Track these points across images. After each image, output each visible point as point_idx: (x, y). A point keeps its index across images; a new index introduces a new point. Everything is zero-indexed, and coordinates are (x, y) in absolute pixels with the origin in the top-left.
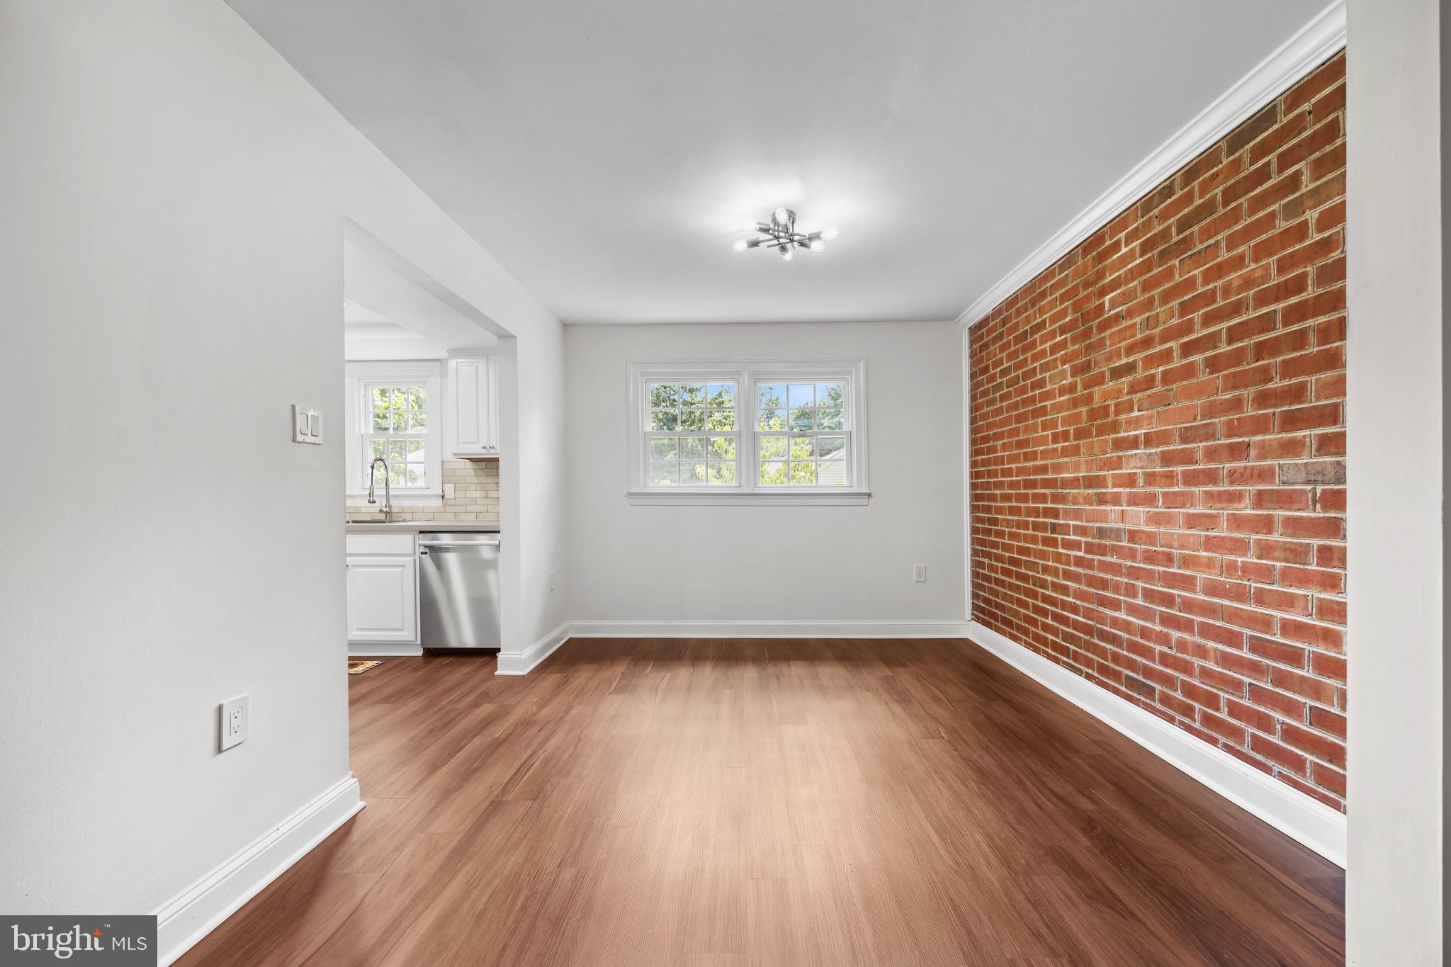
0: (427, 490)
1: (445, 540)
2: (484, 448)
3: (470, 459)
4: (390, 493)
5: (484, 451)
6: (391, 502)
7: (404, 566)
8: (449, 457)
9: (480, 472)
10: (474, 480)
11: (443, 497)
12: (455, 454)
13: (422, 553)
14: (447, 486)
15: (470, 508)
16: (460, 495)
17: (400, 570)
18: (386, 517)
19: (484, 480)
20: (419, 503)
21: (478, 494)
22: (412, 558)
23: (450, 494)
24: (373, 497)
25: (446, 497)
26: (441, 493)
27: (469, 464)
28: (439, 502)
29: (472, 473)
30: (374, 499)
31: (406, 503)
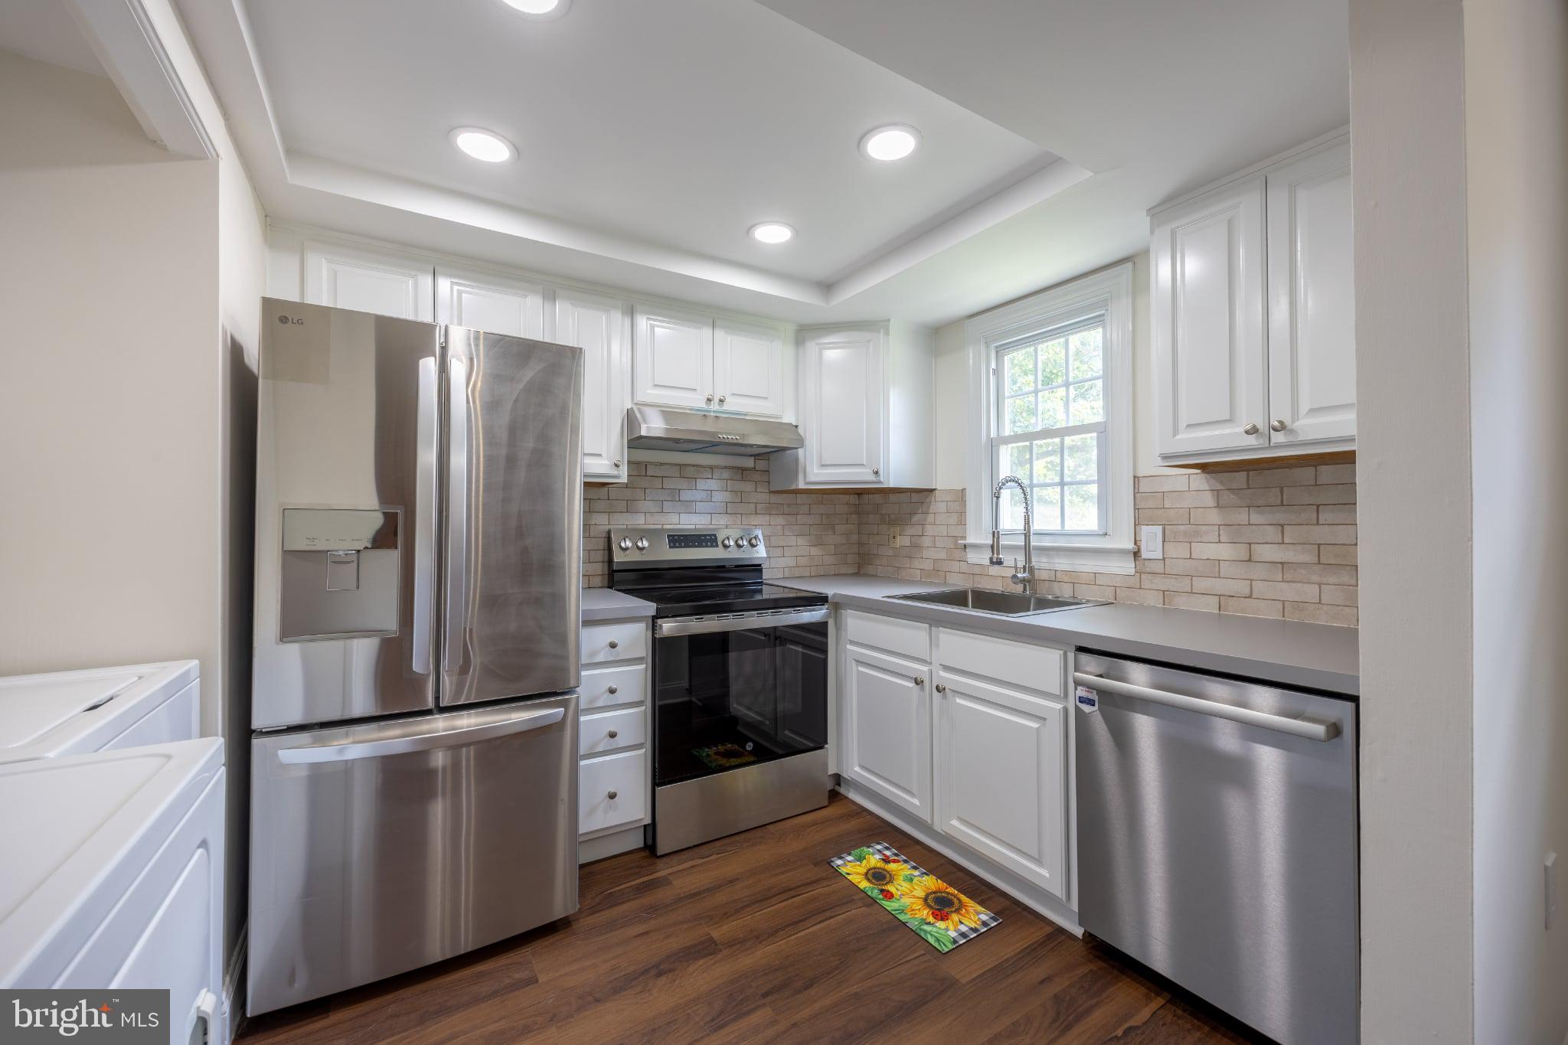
0: (1103, 539)
1: (1138, 681)
2: (1253, 431)
3: (1204, 467)
4: (1032, 544)
5: (1252, 441)
6: (1033, 559)
7: (1045, 719)
8: (1152, 464)
9: (1228, 498)
10: (1214, 517)
11: (1136, 554)
12: (1165, 457)
13: (1082, 700)
14: (1145, 530)
15: (1201, 584)
16: (1177, 551)
17: (1034, 725)
18: (1025, 589)
19: (1242, 516)
20: (1087, 566)
21: (1225, 551)
22: (1059, 706)
23: (1152, 548)
24: (998, 554)
25: (1144, 554)
26: (1130, 546)
27: (1199, 480)
28: (1128, 567)
29: (1208, 499)
30: (1001, 556)
31: (1062, 564)
